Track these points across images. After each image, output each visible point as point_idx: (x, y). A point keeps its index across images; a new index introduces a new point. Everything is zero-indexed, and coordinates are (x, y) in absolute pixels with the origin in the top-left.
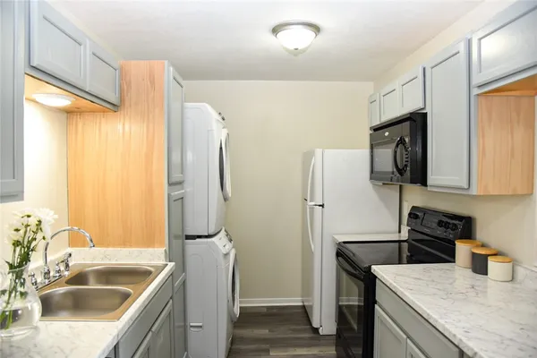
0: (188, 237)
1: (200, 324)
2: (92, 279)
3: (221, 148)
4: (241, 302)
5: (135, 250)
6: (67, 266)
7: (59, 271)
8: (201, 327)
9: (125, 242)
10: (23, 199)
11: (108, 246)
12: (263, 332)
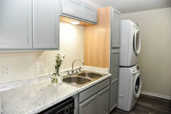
0: (120, 66)
1: (123, 96)
2: (87, 75)
3: (134, 36)
4: (141, 92)
5: (100, 68)
6: (80, 70)
7: (77, 71)
8: (123, 97)
9: (98, 66)
10: (59, 50)
11: (93, 66)
12: (149, 105)
